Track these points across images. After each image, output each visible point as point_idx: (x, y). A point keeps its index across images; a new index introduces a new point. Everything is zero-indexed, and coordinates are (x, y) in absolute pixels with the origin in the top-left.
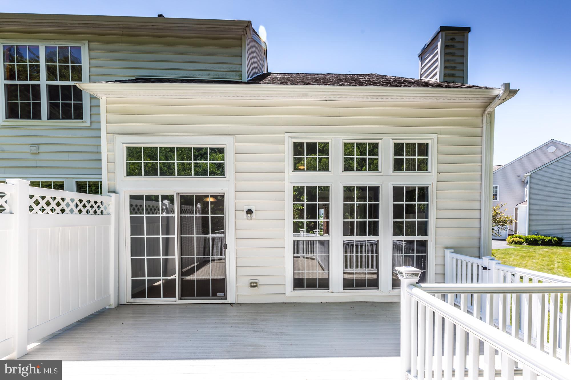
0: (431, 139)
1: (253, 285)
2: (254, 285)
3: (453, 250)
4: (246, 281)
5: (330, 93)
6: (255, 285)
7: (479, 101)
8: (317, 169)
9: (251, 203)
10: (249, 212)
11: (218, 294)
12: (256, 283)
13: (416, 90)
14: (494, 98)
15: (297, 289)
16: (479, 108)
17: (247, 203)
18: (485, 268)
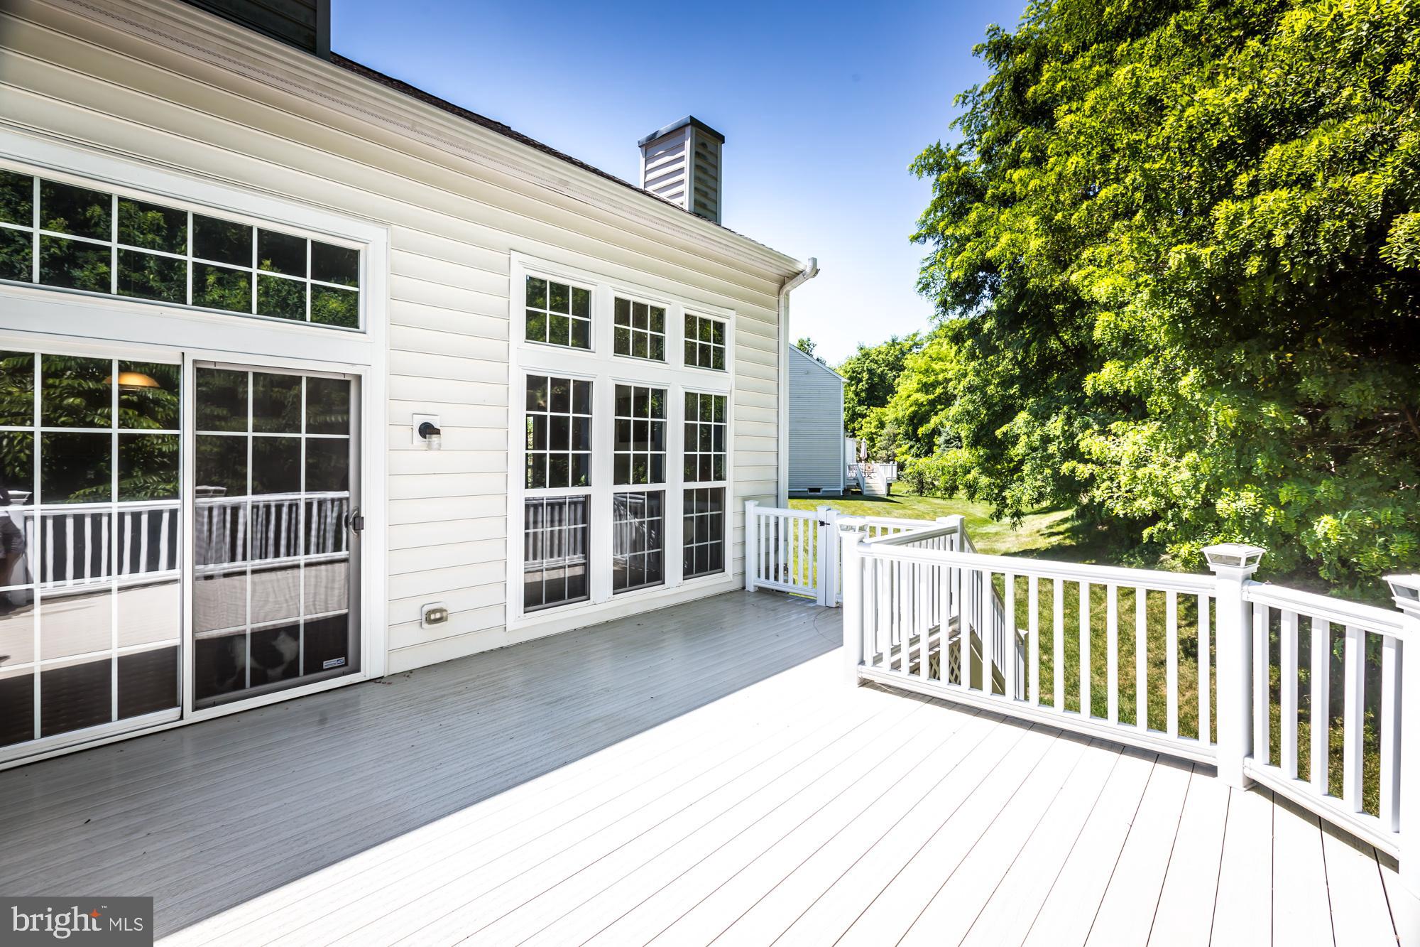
0: (728, 318)
1: (433, 617)
2: (435, 617)
3: (757, 502)
4: (413, 611)
5: (606, 195)
6: (438, 615)
7: (775, 271)
8: (570, 344)
9: (430, 408)
10: (427, 430)
11: (326, 664)
12: (441, 611)
13: (709, 228)
14: (797, 274)
15: (531, 608)
16: (775, 281)
17: (418, 407)
18: (822, 524)
